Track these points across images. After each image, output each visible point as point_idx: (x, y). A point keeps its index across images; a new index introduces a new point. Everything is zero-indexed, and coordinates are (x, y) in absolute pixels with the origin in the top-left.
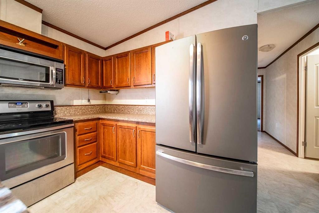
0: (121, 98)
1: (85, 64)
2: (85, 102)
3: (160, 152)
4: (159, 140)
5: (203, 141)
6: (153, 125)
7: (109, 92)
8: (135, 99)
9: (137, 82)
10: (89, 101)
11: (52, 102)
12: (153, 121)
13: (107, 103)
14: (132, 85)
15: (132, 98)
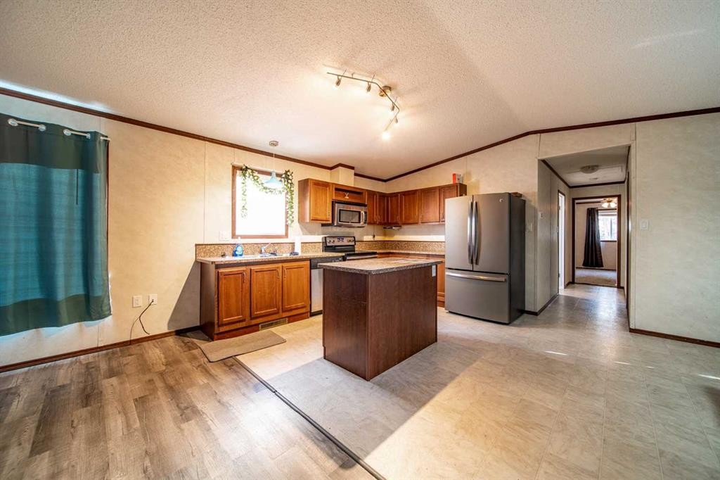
0: (403, 234)
1: (376, 208)
2: (369, 238)
3: (448, 273)
4: (447, 265)
5: (477, 263)
6: (443, 256)
7: (394, 228)
8: (417, 235)
9: (425, 220)
10: (374, 237)
11: (354, 237)
12: (442, 254)
13: (387, 239)
14: (420, 221)
15: (417, 233)
